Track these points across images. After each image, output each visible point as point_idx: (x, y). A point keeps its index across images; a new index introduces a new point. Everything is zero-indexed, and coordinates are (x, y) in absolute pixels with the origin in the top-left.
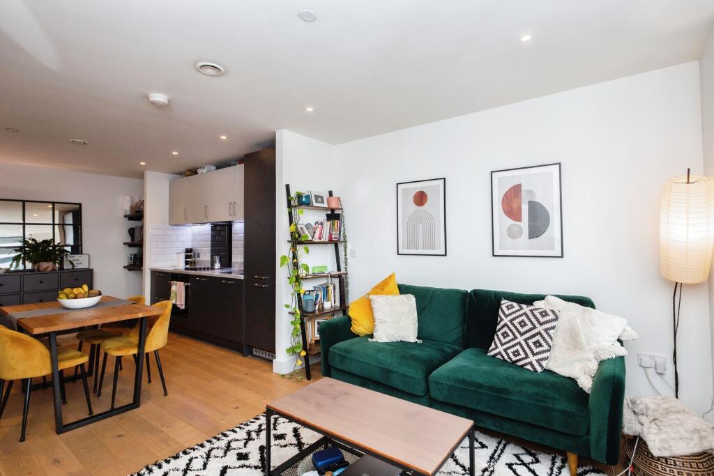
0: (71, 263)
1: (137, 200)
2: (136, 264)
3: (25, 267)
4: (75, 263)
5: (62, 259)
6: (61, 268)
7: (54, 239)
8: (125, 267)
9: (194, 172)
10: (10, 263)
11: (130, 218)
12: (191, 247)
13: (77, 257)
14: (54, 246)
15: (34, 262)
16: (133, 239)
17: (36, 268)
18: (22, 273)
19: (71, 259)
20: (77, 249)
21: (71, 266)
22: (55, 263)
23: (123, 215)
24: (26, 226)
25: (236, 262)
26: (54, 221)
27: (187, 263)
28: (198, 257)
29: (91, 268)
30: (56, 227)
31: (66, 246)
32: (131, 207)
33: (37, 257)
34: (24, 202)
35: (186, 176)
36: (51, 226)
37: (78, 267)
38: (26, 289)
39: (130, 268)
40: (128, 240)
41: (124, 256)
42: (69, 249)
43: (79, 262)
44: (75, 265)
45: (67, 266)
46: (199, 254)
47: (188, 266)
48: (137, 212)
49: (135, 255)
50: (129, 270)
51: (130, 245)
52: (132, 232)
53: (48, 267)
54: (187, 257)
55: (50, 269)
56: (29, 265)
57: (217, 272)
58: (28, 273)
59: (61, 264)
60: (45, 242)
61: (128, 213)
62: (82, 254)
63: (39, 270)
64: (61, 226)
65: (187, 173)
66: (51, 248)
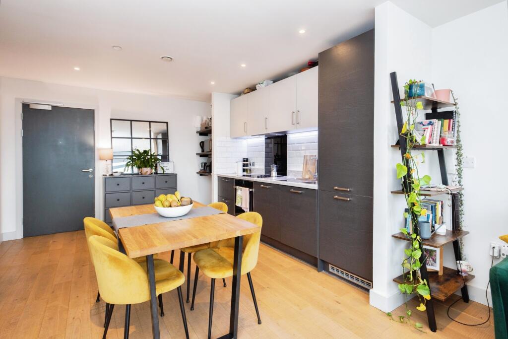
0: (163, 169)
1: (205, 119)
2: (206, 170)
3: (133, 171)
4: (165, 168)
5: (156, 165)
6: (156, 173)
7: (151, 150)
8: (198, 173)
9: (253, 89)
10: (124, 168)
11: (201, 134)
12: (246, 158)
13: (166, 164)
14: (151, 155)
15: (139, 168)
16: (203, 151)
17: (140, 172)
18: (131, 176)
19: (162, 166)
20: (165, 158)
21: (162, 171)
22: (152, 169)
23: (196, 131)
24: (133, 139)
25: (291, 171)
26: (150, 136)
27: (244, 170)
28: (253, 165)
29: (175, 173)
30: (152, 140)
31: (158, 155)
32: (201, 125)
33: (140, 164)
34: (131, 121)
35: (245, 94)
36: (149, 140)
37: (167, 172)
38: (134, 188)
39: (201, 173)
40: (200, 151)
41: (197, 163)
42: (160, 157)
43: (167, 168)
44: (165, 170)
45: (160, 171)
46: (253, 163)
47: (245, 173)
48: (206, 128)
49: (205, 164)
50: (201, 175)
51: (201, 156)
52: (202, 144)
53: (147, 172)
54: (244, 165)
55: (149, 173)
56: (136, 170)
57: (274, 179)
58: (135, 176)
59: (156, 169)
60: (145, 152)
61: (199, 130)
62: (169, 161)
63: (142, 174)
64: (155, 140)
65: (246, 91)
66: (149, 157)
